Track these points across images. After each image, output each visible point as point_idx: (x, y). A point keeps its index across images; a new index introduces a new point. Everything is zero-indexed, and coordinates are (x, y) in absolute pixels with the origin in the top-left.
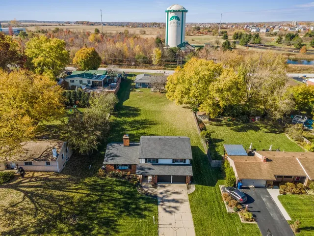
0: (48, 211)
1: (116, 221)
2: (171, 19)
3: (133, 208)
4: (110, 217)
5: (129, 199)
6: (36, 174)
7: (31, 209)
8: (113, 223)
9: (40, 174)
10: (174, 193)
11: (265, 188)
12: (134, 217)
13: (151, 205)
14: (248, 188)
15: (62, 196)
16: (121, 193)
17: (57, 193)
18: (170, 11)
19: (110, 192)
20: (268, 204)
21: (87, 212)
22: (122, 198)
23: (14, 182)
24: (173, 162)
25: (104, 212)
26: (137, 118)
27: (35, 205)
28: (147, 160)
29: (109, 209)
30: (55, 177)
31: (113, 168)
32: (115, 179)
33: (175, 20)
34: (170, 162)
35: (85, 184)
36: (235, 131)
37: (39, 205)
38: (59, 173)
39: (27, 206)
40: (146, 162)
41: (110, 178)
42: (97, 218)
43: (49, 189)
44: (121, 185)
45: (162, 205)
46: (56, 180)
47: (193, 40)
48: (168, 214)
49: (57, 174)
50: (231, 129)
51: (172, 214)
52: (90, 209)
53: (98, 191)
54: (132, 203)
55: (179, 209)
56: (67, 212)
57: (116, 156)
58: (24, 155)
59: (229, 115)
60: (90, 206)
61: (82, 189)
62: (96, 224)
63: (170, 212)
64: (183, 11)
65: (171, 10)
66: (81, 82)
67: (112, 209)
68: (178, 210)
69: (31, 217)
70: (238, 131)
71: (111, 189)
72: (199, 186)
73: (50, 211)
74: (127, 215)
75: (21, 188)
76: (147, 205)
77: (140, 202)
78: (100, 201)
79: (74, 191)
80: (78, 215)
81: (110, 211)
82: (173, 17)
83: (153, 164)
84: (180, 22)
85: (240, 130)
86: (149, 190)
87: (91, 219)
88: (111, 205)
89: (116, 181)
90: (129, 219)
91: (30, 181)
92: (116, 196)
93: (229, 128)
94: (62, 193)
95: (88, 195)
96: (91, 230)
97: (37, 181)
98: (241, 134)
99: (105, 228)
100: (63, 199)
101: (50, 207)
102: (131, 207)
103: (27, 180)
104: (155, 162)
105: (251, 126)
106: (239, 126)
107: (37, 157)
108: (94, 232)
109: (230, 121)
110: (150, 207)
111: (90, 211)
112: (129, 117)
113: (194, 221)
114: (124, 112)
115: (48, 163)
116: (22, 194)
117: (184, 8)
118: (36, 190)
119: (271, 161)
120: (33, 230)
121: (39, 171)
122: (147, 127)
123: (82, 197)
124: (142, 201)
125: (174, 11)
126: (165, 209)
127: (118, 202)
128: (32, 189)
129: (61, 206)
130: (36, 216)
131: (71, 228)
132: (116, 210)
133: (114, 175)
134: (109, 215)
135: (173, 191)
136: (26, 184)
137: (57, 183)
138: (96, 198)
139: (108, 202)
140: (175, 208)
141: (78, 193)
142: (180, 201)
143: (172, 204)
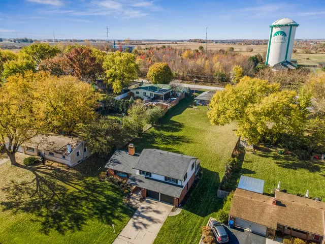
0: (43, 196)
1: (85, 220)
2: (275, 34)
3: (107, 213)
4: (83, 215)
5: (110, 204)
6: (54, 164)
7: (32, 191)
8: (82, 220)
9: (57, 164)
10: (154, 211)
11: (265, 237)
12: (102, 221)
13: (124, 215)
14: (242, 230)
15: (61, 186)
16: (107, 197)
17: (59, 183)
18: (275, 26)
19: (99, 194)
21: (70, 205)
22: (105, 202)
23: (36, 167)
24: (166, 180)
25: (82, 209)
26: (176, 134)
27: (37, 187)
28: (142, 172)
29: (87, 208)
30: (65, 170)
31: (113, 173)
32: (111, 183)
33: (280, 36)
34: (163, 179)
35: (85, 182)
36: (280, 166)
37: (40, 189)
38: (71, 167)
39: (32, 187)
40: (140, 174)
41: (107, 182)
42: (73, 212)
43: (55, 178)
44: (112, 191)
45: (135, 219)
46: (65, 172)
47: (308, 59)
48: (134, 229)
49: (69, 167)
50: (276, 163)
51: (137, 230)
52: (73, 203)
53: (89, 190)
54: (109, 209)
55: (148, 227)
56: (55, 200)
57: (118, 163)
58: (50, 146)
59: (284, 147)
60: (75, 201)
61: (79, 185)
62: (69, 217)
63: (137, 228)
64: (291, 26)
65: (276, 24)
66: (145, 94)
67: (90, 209)
68: (146, 228)
69: (29, 196)
70: (283, 167)
71: (101, 192)
72: (185, 211)
73: (45, 196)
74: (98, 218)
75: (37, 172)
76: (121, 214)
77: (117, 209)
78: (86, 199)
79: (73, 185)
80: (61, 205)
81: (87, 210)
82: (278, 33)
83: (146, 178)
84: (287, 38)
85: (288, 166)
86: (134, 202)
87: (68, 211)
88: (91, 205)
89: (111, 186)
90: (97, 222)
91: (47, 169)
92: (102, 198)
93: (275, 161)
94: (63, 184)
95: (80, 191)
96: (62, 220)
97: (51, 169)
98: (286, 171)
99: (73, 223)
100: (59, 189)
101: (46, 193)
102: (106, 212)
103: (45, 167)
104: (148, 175)
105: (309, 164)
106: (290, 162)
107: (57, 149)
108: (62, 223)
109: (281, 153)
110: (122, 217)
111: (72, 205)
112: (168, 131)
114: (167, 126)
115: (64, 157)
116: (35, 177)
117: (294, 22)
118: (45, 177)
119: (284, 206)
120: (23, 206)
121: (57, 163)
122: (178, 144)
123: (75, 191)
125: (280, 26)
126: (134, 223)
127: (98, 205)
128: (44, 175)
129: (55, 194)
130: (32, 197)
131: (50, 214)
132: (92, 210)
133: (111, 180)
134: (83, 213)
135: (155, 209)
136: (42, 170)
137: (64, 175)
138: (85, 195)
139: (91, 201)
140: (145, 225)
141: (74, 187)
142: (155, 220)
143: (145, 221)
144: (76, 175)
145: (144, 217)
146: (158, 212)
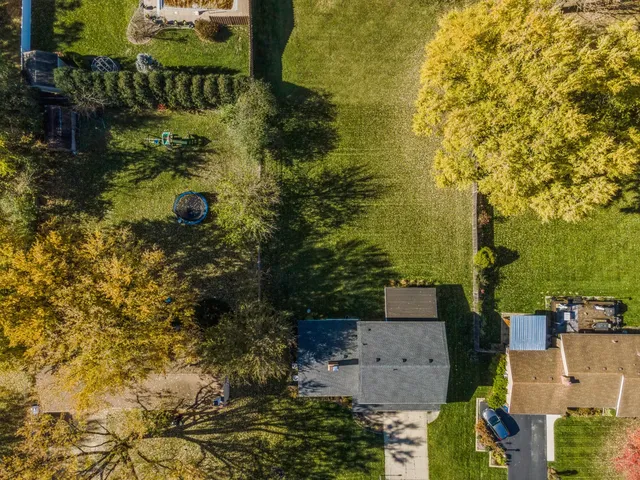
3: (353, 457)
4: (324, 472)
5: (345, 441)
7: (222, 469)
10: (408, 426)
13: (376, 450)
16: (332, 430)
17: (242, 436)
19: (316, 430)
20: (535, 437)
22: (336, 441)
27: (223, 461)
29: (321, 459)
35: (276, 414)
37: (229, 460)
45: (390, 449)
48: (398, 464)
51: (403, 465)
53: (298, 428)
55: (414, 455)
56: (269, 467)
57: (319, 386)
61: (275, 425)
63: (401, 461)
67: (326, 460)
68: (412, 457)
71: (316, 424)
73: (246, 465)
74: (348, 468)
75: (190, 436)
76: (370, 450)
77: (360, 445)
79: (264, 427)
81: (324, 463)
91: (197, 422)
92: (327, 437)
94: (252, 434)
95: (287, 436)
97: (205, 420)
102: (350, 456)
110: (375, 454)
113: (430, 469)
123: (280, 440)
124: (363, 443)
126: (394, 456)
132: (331, 461)
134: (322, 468)
135: (407, 423)
138: (299, 442)
139: (318, 448)
140: (408, 453)
141: (269, 431)
142: (416, 441)
143: (405, 447)
144: (250, 407)
145: (400, 441)
146: (412, 426)
